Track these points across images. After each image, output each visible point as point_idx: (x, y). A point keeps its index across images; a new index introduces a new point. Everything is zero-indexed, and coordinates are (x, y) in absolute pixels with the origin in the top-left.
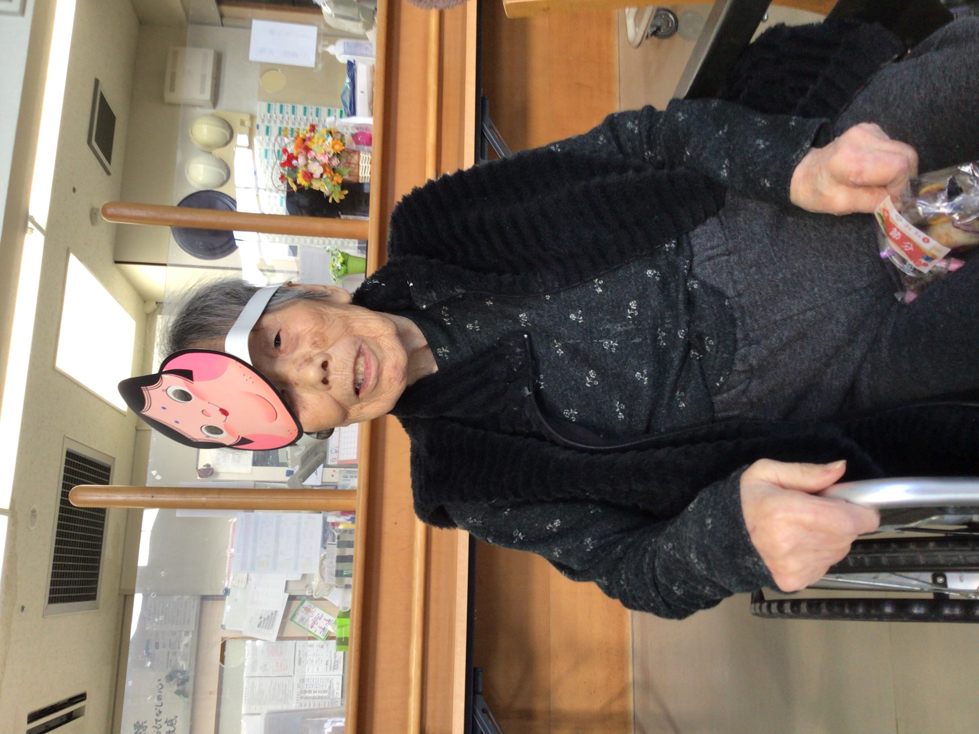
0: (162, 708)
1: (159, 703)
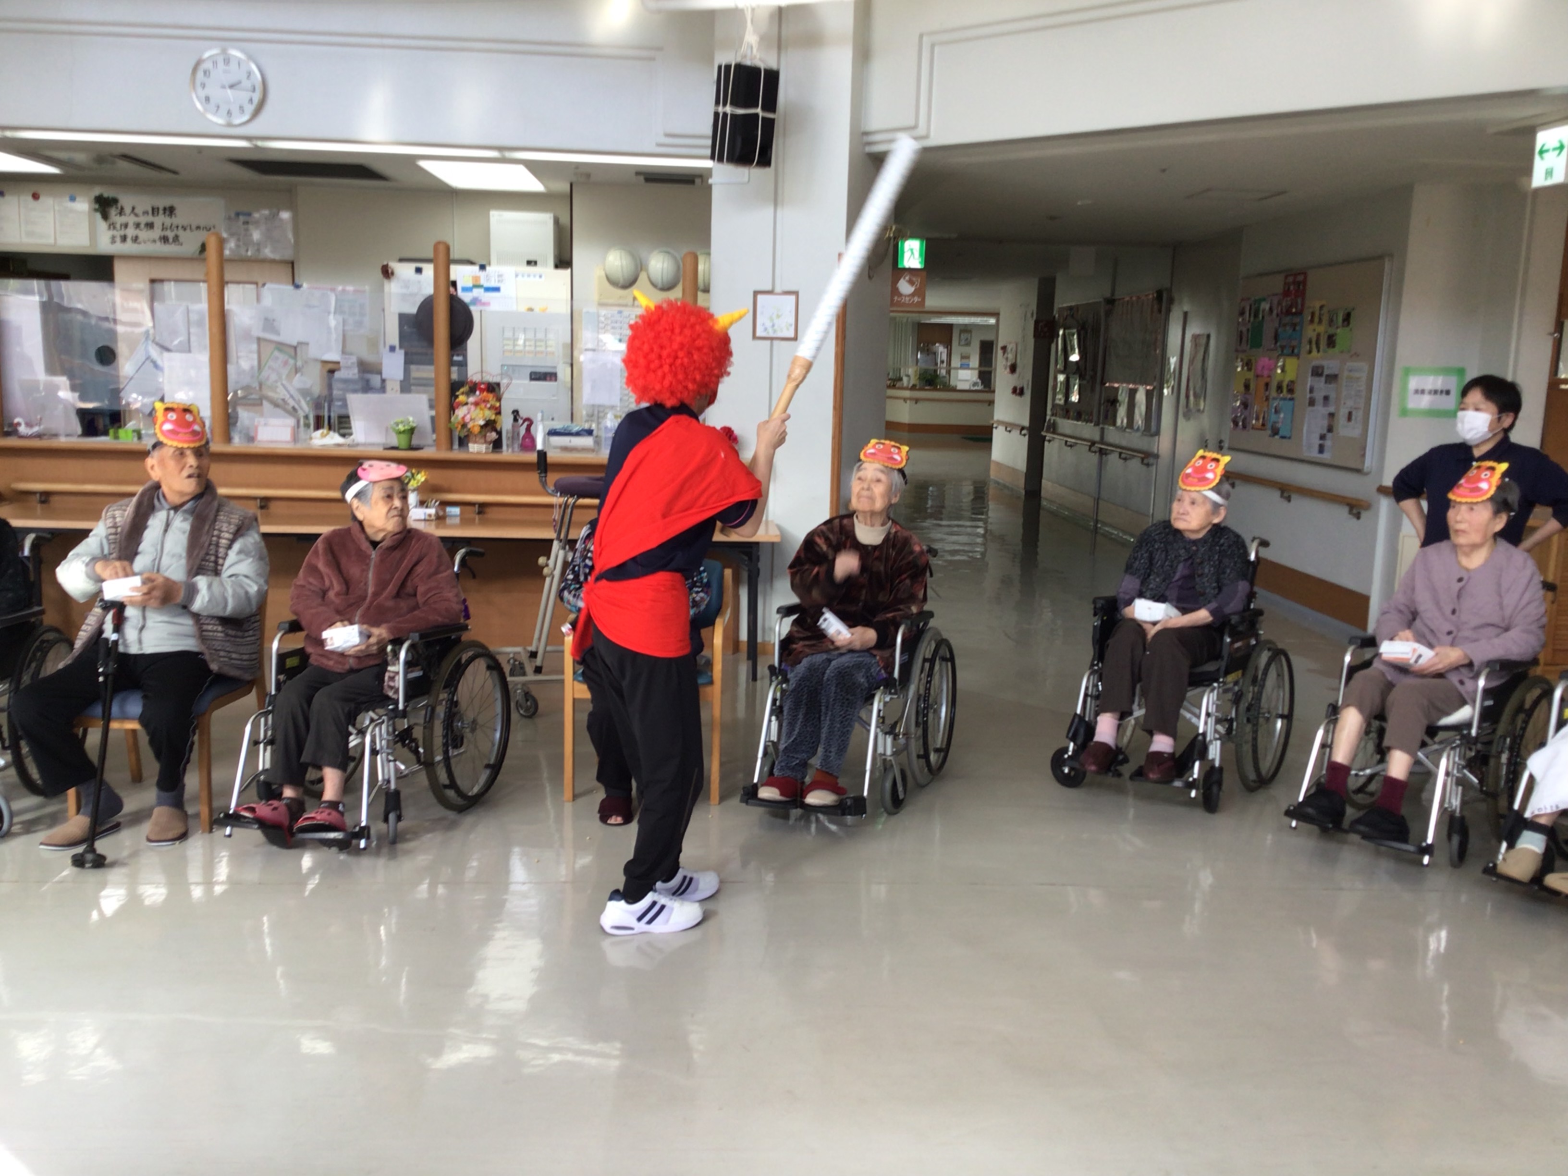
0: (188, 230)
1: (194, 227)
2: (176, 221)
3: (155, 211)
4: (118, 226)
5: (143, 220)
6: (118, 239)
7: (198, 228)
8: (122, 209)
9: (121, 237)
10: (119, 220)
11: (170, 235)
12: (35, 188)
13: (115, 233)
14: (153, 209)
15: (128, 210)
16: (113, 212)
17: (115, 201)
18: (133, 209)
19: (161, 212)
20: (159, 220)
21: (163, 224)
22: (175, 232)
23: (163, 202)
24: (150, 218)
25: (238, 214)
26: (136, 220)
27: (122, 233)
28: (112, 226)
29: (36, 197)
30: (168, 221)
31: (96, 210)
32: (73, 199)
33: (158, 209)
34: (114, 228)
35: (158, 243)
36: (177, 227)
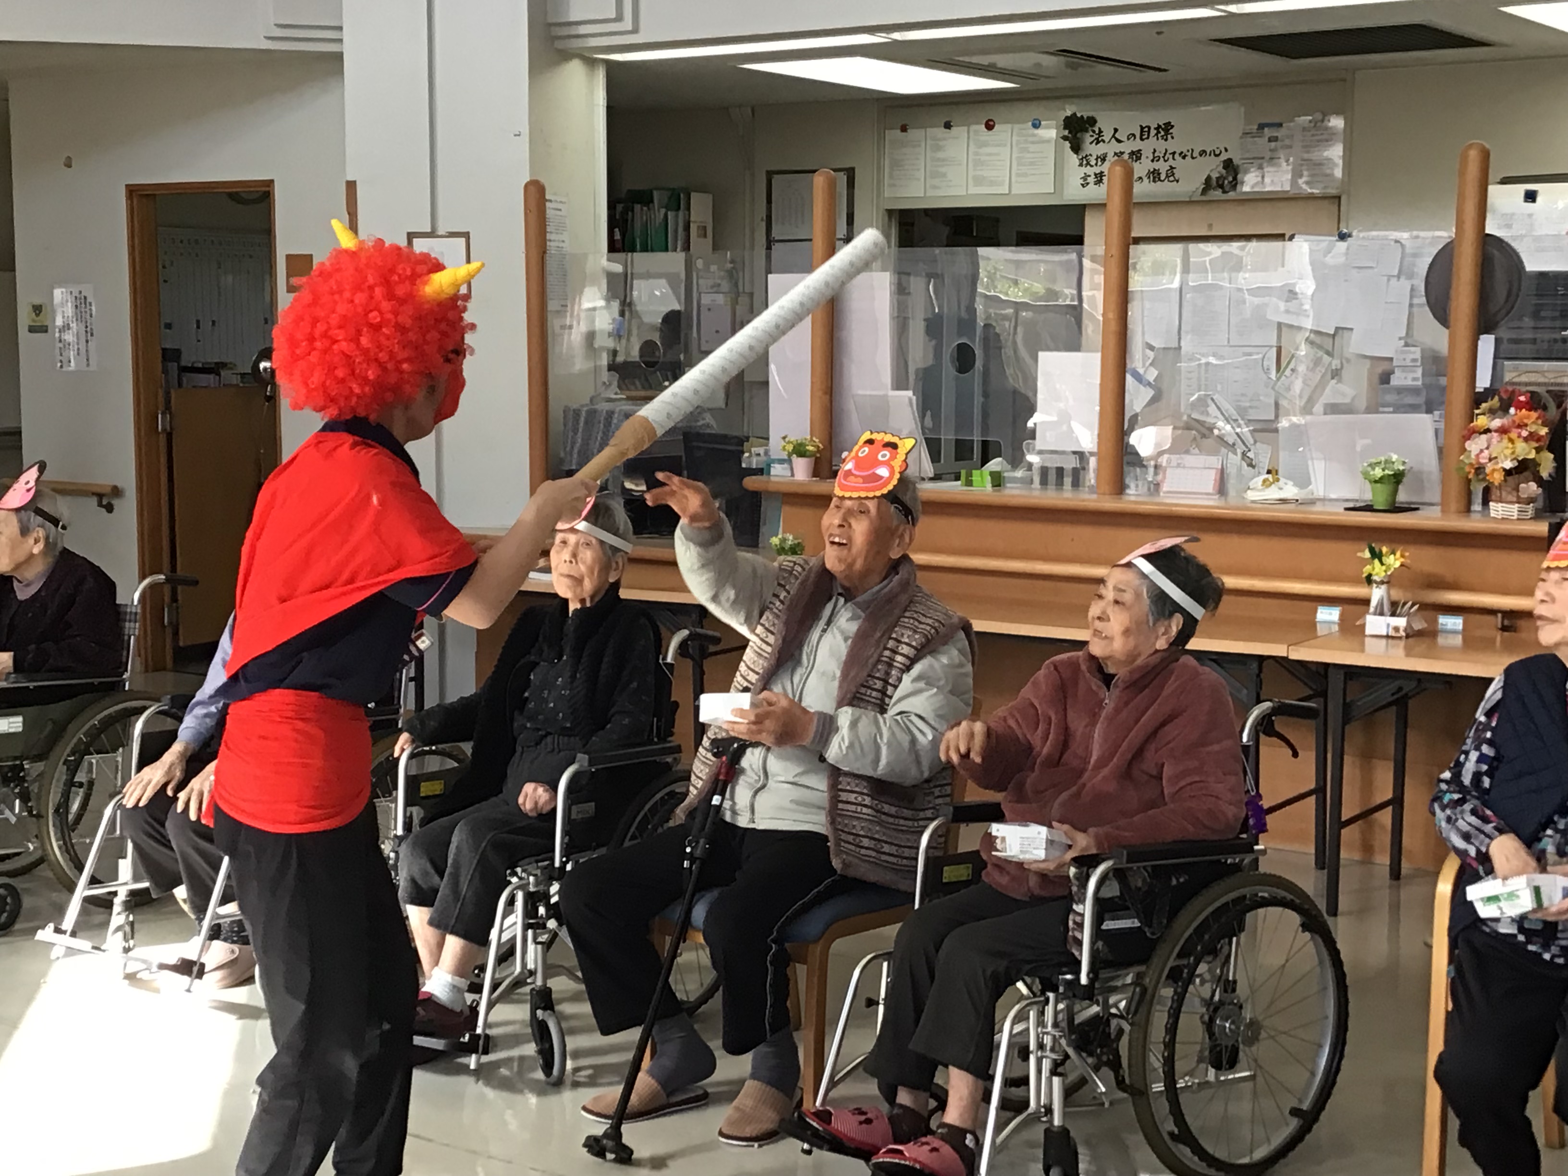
1: (1196, 153)
2: (1172, 145)
3: (1144, 132)
4: (1093, 162)
5: (1128, 147)
6: (1091, 180)
7: (1203, 153)
8: (1100, 131)
9: (1096, 174)
10: (1093, 150)
11: (1163, 167)
12: (991, 112)
13: (1090, 171)
14: (1142, 128)
15: (1107, 135)
16: (1088, 138)
17: (1092, 121)
18: (1116, 130)
19: (1153, 132)
20: (1147, 147)
21: (1155, 151)
22: (1171, 162)
23: (1153, 119)
24: (1137, 144)
25: (1261, 127)
26: (1119, 148)
27: (1097, 170)
28: (1085, 161)
29: (989, 126)
30: (1161, 146)
31: (1065, 138)
32: (1036, 126)
33: (1149, 128)
34: (1088, 164)
35: (1146, 180)
36: (1174, 153)
